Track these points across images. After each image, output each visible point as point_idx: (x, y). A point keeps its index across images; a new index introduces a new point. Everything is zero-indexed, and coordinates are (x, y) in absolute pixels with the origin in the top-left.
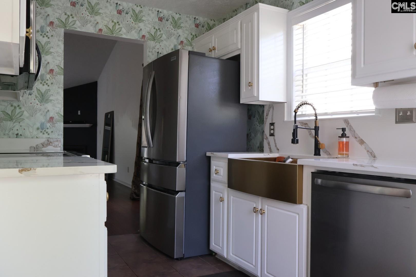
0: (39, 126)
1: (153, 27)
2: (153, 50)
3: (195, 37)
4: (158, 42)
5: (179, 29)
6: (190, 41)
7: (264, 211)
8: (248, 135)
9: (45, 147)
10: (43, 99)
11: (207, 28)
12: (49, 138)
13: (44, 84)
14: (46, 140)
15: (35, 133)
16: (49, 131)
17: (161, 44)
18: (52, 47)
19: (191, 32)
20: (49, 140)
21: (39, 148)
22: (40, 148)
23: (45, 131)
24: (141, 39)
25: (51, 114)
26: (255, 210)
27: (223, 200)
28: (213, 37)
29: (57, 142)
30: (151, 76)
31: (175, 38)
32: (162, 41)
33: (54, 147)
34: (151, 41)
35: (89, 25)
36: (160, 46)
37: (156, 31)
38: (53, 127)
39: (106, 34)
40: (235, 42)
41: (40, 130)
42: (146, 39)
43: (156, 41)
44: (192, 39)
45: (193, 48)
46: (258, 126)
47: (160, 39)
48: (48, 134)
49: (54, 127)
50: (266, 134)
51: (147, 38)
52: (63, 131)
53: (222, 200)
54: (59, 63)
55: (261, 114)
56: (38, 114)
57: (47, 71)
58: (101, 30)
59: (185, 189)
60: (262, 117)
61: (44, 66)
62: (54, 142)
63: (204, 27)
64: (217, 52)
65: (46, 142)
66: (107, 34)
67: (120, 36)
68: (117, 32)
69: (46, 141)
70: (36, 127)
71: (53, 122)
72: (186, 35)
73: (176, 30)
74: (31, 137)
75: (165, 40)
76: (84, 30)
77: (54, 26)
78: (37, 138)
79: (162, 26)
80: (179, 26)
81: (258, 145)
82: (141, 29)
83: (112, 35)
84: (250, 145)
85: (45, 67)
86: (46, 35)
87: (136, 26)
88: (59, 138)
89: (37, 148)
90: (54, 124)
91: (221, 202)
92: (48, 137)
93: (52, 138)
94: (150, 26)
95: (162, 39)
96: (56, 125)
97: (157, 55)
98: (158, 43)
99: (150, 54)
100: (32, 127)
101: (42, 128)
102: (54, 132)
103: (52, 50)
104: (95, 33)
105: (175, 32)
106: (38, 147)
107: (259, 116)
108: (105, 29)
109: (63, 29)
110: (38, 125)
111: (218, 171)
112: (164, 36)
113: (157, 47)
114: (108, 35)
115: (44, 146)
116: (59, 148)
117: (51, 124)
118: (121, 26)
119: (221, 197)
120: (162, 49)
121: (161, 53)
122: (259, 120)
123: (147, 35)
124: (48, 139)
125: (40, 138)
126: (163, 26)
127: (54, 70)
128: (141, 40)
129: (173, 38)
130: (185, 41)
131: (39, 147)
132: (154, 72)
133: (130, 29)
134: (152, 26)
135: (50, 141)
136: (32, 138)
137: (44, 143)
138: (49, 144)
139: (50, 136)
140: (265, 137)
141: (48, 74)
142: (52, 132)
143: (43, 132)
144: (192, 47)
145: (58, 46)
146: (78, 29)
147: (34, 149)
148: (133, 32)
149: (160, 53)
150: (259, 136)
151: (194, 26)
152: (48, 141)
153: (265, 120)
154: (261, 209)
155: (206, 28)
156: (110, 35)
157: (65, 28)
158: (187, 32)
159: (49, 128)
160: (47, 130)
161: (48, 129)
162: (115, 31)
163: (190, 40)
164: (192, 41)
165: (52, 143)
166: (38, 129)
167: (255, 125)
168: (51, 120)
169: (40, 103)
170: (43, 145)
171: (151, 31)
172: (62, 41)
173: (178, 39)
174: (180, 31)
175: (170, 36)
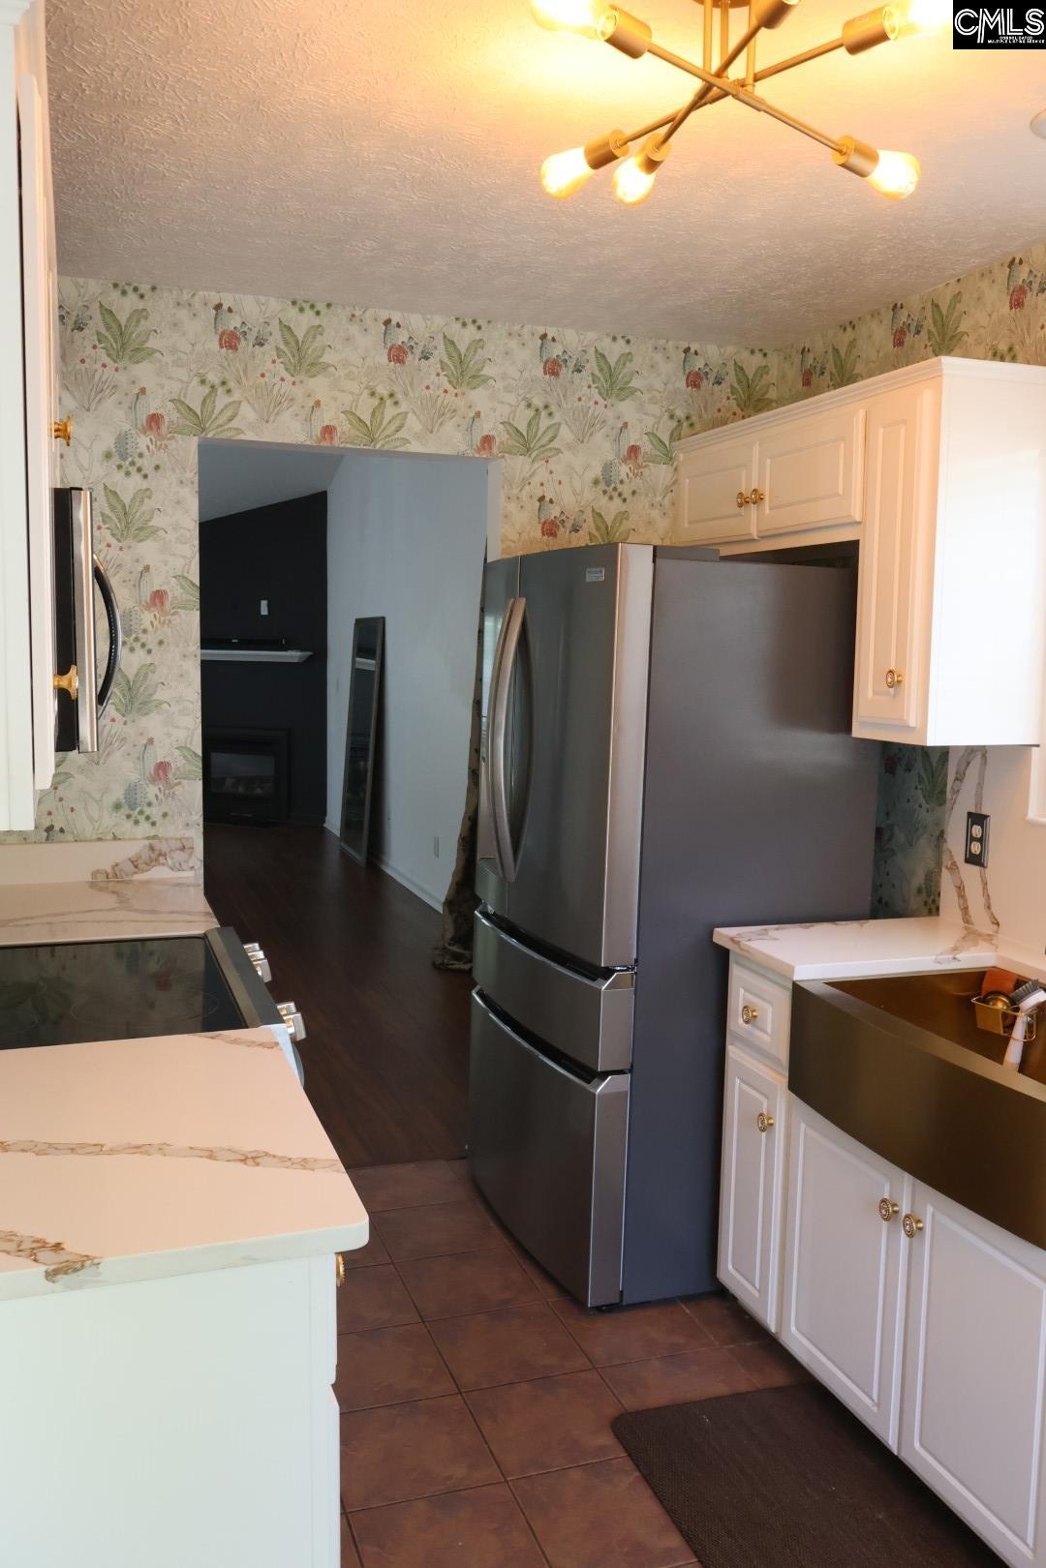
0: (122, 797)
1: (524, 399)
2: (524, 491)
3: (685, 424)
4: (541, 460)
5: (623, 400)
6: (667, 444)
7: (920, 1225)
8: (879, 832)
9: (143, 871)
10: (131, 701)
11: (736, 385)
12: (155, 837)
13: (135, 645)
14: (145, 846)
15: (110, 820)
16: (155, 812)
17: (551, 466)
18: (159, 510)
19: (671, 407)
20: (157, 848)
21: (123, 875)
22: (127, 875)
23: (141, 812)
24: (478, 450)
25: (160, 753)
26: (888, 1211)
27: (771, 1125)
28: (756, 449)
29: (181, 853)
30: (512, 611)
31: (607, 436)
32: (558, 451)
33: (172, 869)
34: (516, 454)
35: (286, 416)
36: (551, 472)
37: (533, 418)
38: (167, 796)
39: (348, 446)
40: (841, 492)
41: (125, 810)
42: (495, 450)
43: (533, 456)
44: (675, 436)
45: (676, 469)
46: (920, 806)
47: (551, 446)
48: (150, 825)
49: (172, 797)
50: (951, 852)
51: (499, 448)
52: (201, 812)
53: (765, 1125)
54: (184, 566)
55: (935, 765)
56: (117, 756)
57: (143, 599)
58: (329, 430)
59: (632, 1066)
60: (940, 779)
61: (132, 583)
62: (171, 851)
63: (723, 385)
64: (767, 511)
65: (146, 854)
66: (352, 443)
67: (400, 446)
68: (389, 431)
69: (147, 849)
70: (110, 800)
71: (167, 779)
72: (650, 421)
73: (612, 405)
74: (95, 837)
75: (569, 447)
76: (268, 435)
77: (164, 430)
78: (115, 838)
79: (558, 395)
80: (622, 389)
81: (918, 879)
82: (478, 414)
83: (371, 448)
84: (888, 874)
85: (134, 586)
86: (138, 465)
87: (460, 403)
88: (188, 835)
89: (116, 876)
90: (172, 788)
91: (764, 1134)
92: (152, 834)
93: (166, 840)
94: (511, 398)
95: (556, 446)
96: (178, 790)
97: (539, 510)
98: (543, 462)
99: (512, 507)
100: (97, 802)
101: (130, 804)
102: (173, 816)
103: (157, 521)
104: (308, 443)
105: (610, 414)
106: (118, 873)
107: (925, 770)
108: (344, 426)
109: (196, 438)
110: (118, 793)
111: (754, 1011)
112: (566, 434)
113: (536, 480)
114: (355, 447)
115: (140, 866)
116: (190, 874)
117: (161, 787)
118: (404, 407)
119: (761, 1115)
120: (557, 483)
121: (551, 501)
122: (928, 788)
123: (501, 435)
124: (151, 841)
125: (124, 840)
126: (561, 396)
127: (165, 592)
128: (477, 456)
129: (599, 436)
130: (646, 446)
131: (121, 870)
132: (523, 601)
133: (437, 416)
134: (520, 398)
135: (160, 850)
136: (99, 839)
137: (140, 857)
138: (157, 860)
139: (159, 831)
140: (946, 861)
141: (148, 607)
142: (165, 815)
143: (133, 818)
144: (675, 464)
145: (178, 503)
146: (250, 436)
147: (107, 877)
148: (449, 426)
149: (547, 499)
150: (924, 847)
151: (684, 382)
152: (152, 848)
153: (949, 795)
154: (907, 1216)
155: (732, 387)
156: (362, 447)
157: (202, 435)
158: (656, 410)
159: (154, 801)
160: (148, 811)
161: (149, 804)
162: (382, 431)
163: (666, 440)
164: (673, 444)
165: (165, 855)
166: (117, 806)
167: (908, 801)
168: (160, 772)
169: (124, 715)
170: (135, 863)
171: (514, 416)
172: (192, 483)
173: (617, 440)
174: (627, 409)
175: (586, 429)
